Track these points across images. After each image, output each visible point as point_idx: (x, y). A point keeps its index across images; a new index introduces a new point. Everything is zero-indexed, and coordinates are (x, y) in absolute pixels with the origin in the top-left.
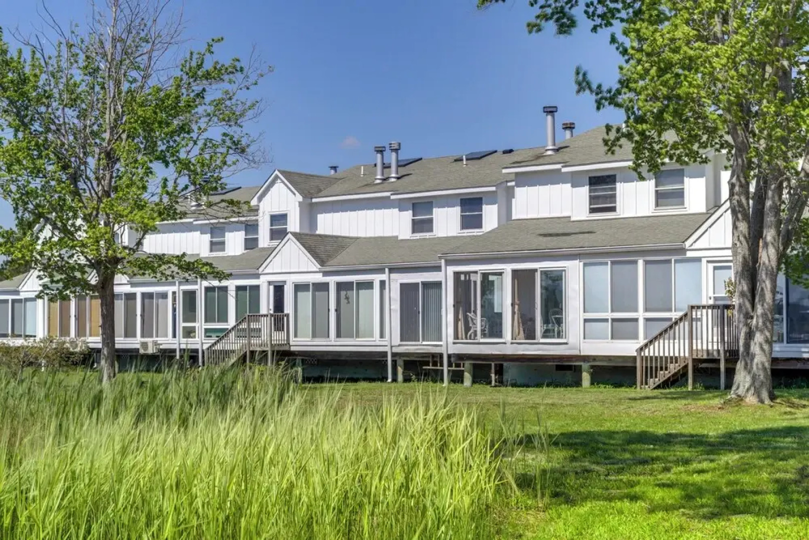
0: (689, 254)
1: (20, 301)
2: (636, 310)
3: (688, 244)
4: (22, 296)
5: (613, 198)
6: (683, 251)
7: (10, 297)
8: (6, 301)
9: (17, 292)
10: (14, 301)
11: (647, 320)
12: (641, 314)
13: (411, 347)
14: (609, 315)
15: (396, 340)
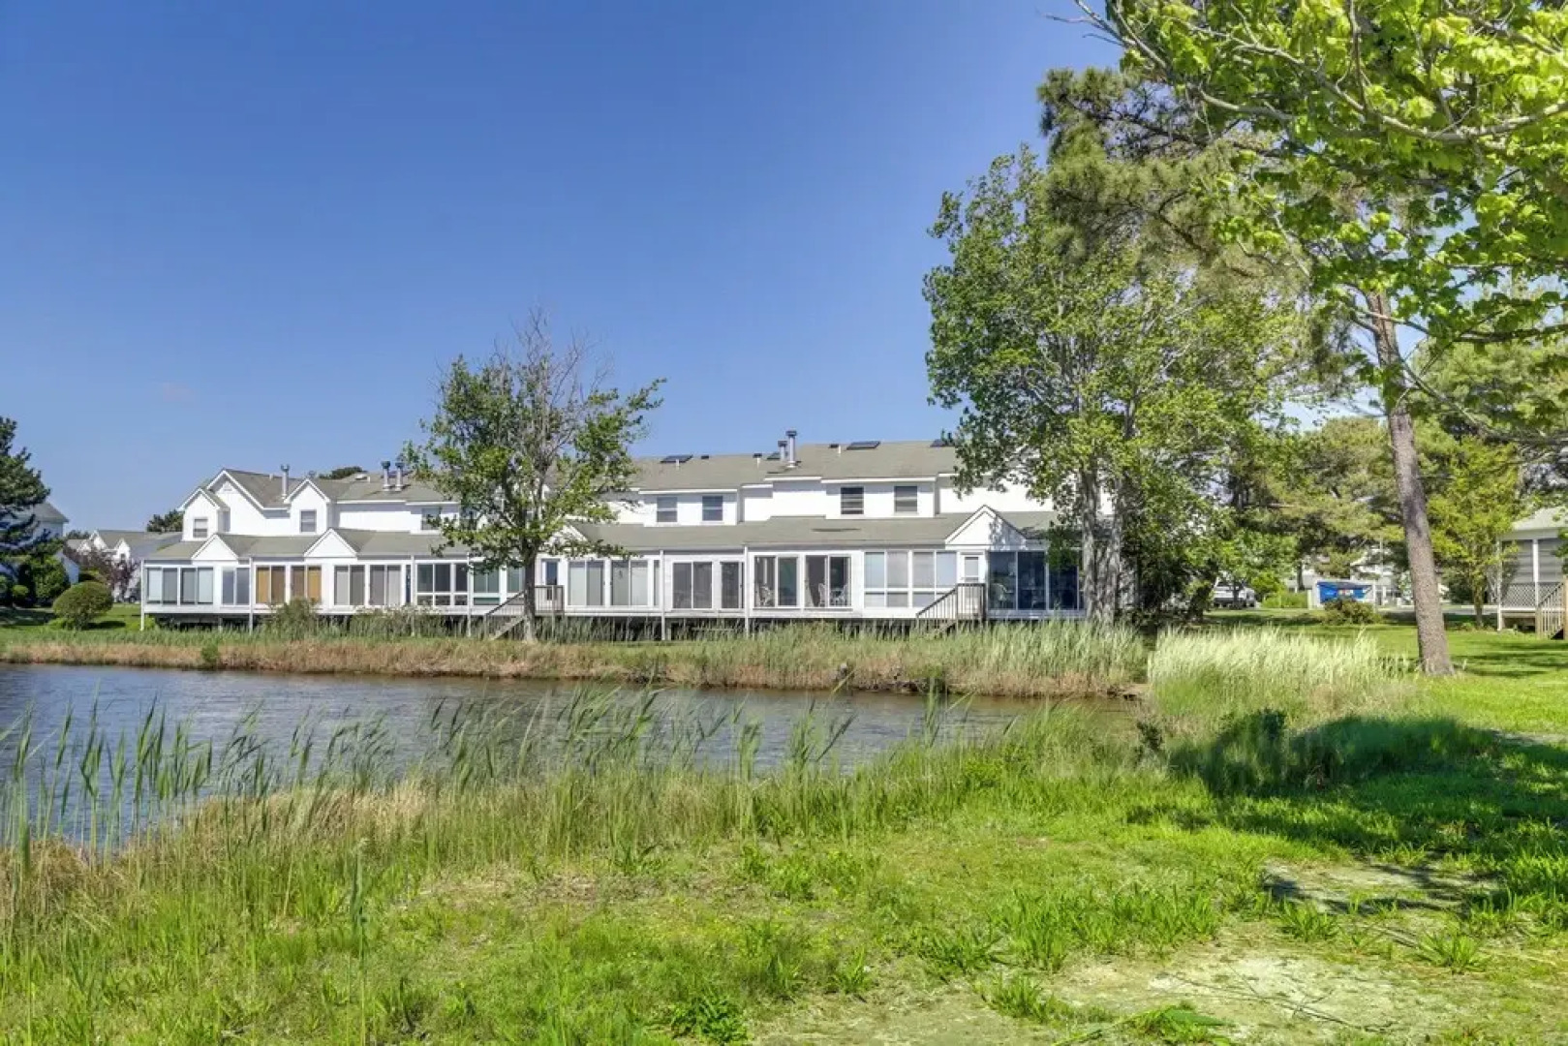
0: (947, 548)
1: (193, 570)
2: (906, 586)
3: (946, 541)
4: (195, 565)
5: (860, 504)
6: (943, 545)
7: (179, 567)
8: (175, 570)
9: (189, 562)
10: (183, 570)
11: (915, 593)
12: (910, 590)
13: (684, 613)
14: (885, 590)
15: (670, 606)
